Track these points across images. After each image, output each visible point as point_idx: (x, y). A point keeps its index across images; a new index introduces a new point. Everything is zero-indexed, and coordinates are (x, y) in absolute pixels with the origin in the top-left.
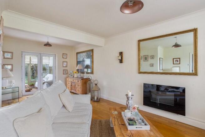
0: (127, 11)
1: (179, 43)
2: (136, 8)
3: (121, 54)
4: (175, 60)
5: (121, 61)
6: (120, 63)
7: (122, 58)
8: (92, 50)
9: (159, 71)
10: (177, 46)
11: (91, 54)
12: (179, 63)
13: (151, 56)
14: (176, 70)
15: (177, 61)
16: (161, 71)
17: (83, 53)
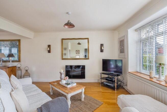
0: (66, 27)
1: (80, 43)
2: (71, 27)
3: (49, 46)
4: (77, 51)
5: (49, 52)
6: (48, 53)
7: (50, 49)
8: (19, 41)
9: (69, 58)
10: (79, 44)
11: (18, 44)
12: (79, 53)
13: (64, 48)
14: (78, 57)
15: (78, 52)
16: (70, 58)
17: (5, 42)
